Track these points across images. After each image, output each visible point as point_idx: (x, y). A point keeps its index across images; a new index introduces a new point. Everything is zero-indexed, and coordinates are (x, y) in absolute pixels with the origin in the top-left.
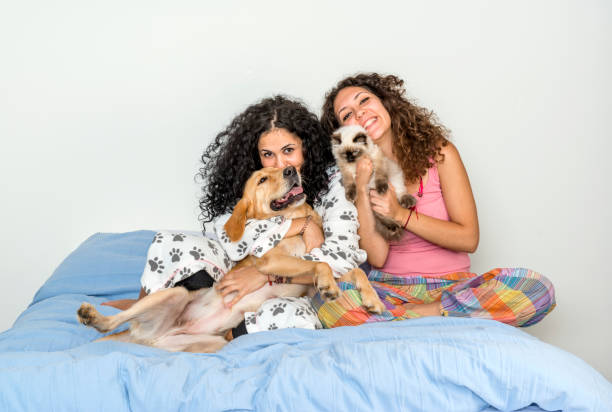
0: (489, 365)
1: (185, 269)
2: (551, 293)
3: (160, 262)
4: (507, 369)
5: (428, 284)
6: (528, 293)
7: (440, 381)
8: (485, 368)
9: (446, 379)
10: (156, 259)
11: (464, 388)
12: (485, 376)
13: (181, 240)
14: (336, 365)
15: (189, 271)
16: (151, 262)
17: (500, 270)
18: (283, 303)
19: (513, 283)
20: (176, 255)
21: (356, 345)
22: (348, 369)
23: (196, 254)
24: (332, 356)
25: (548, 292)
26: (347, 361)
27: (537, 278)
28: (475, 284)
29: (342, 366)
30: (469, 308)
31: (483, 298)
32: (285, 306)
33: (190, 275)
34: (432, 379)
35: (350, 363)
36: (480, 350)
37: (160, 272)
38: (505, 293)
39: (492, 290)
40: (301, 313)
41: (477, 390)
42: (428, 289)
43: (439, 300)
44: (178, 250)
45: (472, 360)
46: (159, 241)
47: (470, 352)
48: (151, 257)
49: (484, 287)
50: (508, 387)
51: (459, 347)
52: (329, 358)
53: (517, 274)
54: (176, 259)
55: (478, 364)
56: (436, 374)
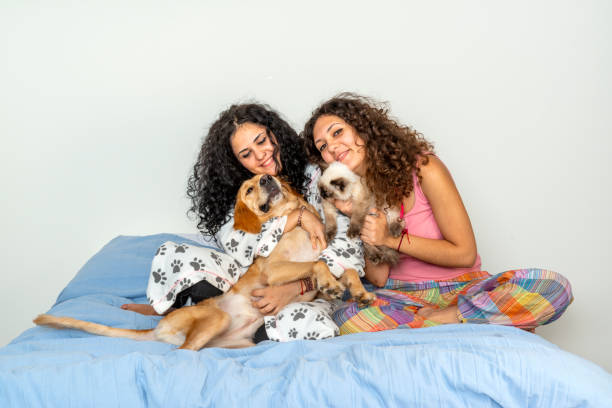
0: (509, 373)
1: (185, 280)
2: (568, 291)
3: (163, 274)
4: (527, 376)
5: (440, 288)
6: (545, 294)
7: (460, 389)
8: (505, 376)
9: (465, 386)
10: (159, 271)
11: (484, 396)
12: (504, 384)
13: (184, 251)
14: (355, 369)
15: (189, 281)
16: (154, 274)
17: (513, 272)
18: (304, 307)
19: (529, 284)
20: (177, 267)
21: (375, 348)
22: (367, 375)
23: (196, 265)
24: (350, 360)
25: (565, 291)
26: (366, 367)
27: (553, 277)
28: (489, 287)
29: (361, 372)
30: (487, 313)
31: (500, 303)
32: (306, 311)
33: (190, 285)
34: (451, 386)
35: (368, 367)
36: (500, 357)
37: (163, 283)
38: (522, 296)
39: (508, 294)
40: (322, 319)
41: (497, 398)
42: (441, 292)
43: (454, 304)
44: (179, 262)
45: (492, 367)
46: (163, 254)
47: (490, 359)
48: (155, 269)
49: (500, 291)
50: (528, 395)
51: (478, 353)
52: (348, 363)
53: (531, 276)
54: (176, 270)
55: (498, 372)
56: (456, 382)
